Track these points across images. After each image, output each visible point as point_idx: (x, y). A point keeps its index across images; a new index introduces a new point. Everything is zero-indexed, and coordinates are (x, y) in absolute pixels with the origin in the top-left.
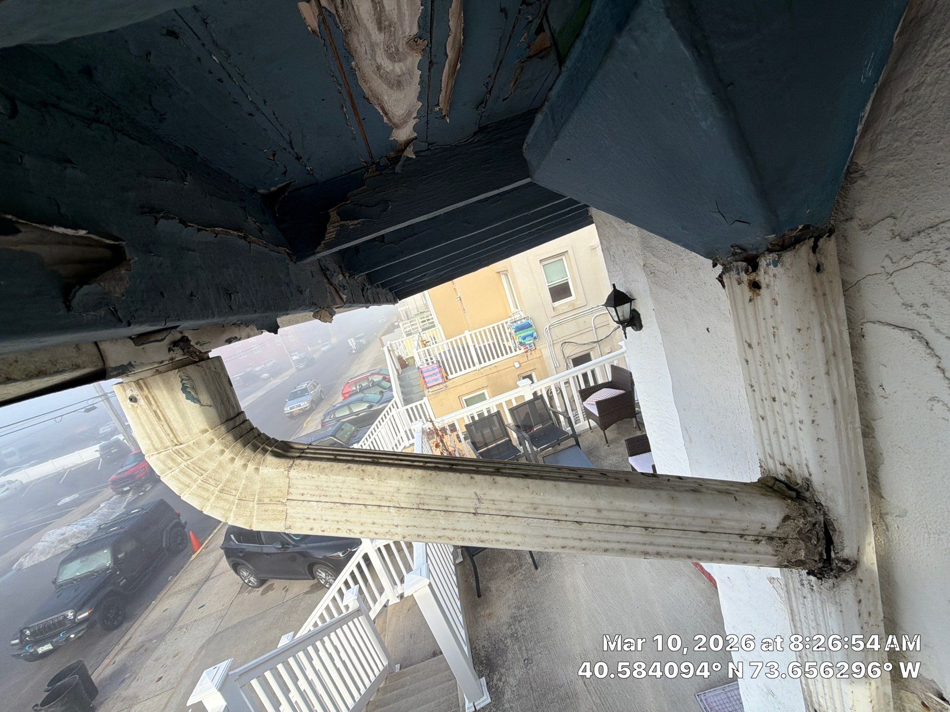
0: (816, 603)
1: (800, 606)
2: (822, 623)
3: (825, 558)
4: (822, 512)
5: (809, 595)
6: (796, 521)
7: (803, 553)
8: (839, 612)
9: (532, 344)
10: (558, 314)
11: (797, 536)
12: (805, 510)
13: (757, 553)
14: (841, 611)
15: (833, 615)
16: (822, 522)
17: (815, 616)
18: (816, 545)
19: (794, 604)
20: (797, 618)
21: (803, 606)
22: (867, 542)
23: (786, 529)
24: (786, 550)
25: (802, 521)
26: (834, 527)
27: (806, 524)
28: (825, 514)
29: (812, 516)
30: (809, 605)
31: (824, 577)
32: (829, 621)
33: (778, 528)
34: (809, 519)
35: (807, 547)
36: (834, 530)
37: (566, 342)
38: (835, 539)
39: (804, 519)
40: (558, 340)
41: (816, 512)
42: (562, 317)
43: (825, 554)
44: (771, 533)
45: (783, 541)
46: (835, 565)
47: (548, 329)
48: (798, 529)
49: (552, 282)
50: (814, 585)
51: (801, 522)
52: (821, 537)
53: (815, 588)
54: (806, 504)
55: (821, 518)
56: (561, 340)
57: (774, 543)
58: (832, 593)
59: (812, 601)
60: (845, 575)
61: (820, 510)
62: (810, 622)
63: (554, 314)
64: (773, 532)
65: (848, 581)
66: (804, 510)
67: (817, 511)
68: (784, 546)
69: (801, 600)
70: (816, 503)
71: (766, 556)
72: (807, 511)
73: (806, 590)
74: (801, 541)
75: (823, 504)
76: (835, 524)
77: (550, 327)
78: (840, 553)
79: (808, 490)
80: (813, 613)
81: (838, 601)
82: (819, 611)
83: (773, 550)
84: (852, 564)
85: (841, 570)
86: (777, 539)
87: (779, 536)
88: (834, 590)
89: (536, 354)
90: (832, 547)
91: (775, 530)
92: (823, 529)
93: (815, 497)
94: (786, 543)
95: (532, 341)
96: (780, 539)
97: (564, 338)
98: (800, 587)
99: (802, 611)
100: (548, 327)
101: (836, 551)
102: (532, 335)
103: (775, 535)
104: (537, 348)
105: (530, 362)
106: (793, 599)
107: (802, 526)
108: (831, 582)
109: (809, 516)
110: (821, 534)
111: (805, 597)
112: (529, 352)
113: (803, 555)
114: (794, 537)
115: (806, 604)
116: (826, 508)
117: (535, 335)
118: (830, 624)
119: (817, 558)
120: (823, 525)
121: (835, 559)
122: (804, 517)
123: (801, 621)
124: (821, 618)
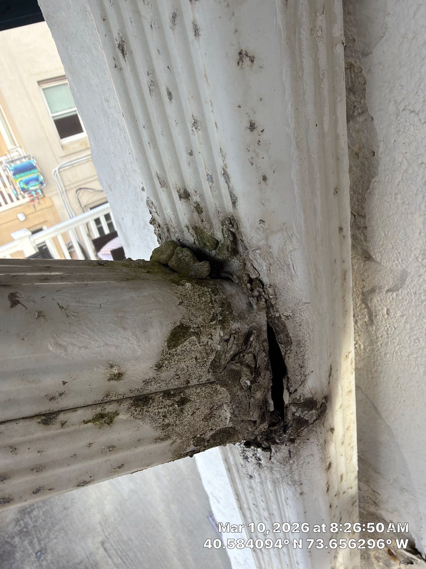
0: (266, 484)
1: (248, 490)
2: (276, 513)
3: (272, 409)
4: (263, 302)
5: (256, 475)
6: (204, 339)
7: (226, 413)
8: (298, 495)
9: (39, 191)
10: (68, 153)
11: (210, 377)
12: (226, 305)
13: (112, 448)
14: (301, 494)
15: (290, 502)
16: (265, 328)
17: (267, 504)
18: (250, 388)
19: (240, 487)
20: (245, 506)
21: (250, 490)
22: (344, 352)
23: (183, 365)
24: (187, 417)
25: (218, 333)
26: (287, 336)
27: (227, 341)
28: (269, 306)
29: (241, 317)
30: (258, 488)
31: (275, 443)
32: (285, 508)
33: (159, 367)
34: (235, 326)
35: (233, 396)
36: (289, 343)
37: (81, 189)
38: (290, 362)
39: (223, 328)
40: (72, 186)
41: (250, 305)
42: (74, 158)
43: (271, 402)
44: (140, 385)
45: (177, 399)
46: (290, 417)
47: (57, 172)
48: (212, 357)
49: (57, 112)
50: (261, 457)
51: (217, 338)
52: (262, 367)
53: (262, 462)
54: (229, 289)
55: (262, 319)
56: (75, 185)
57: (153, 409)
58: (289, 468)
59: (262, 483)
60: (308, 431)
61: (259, 298)
62: (262, 511)
63: (63, 153)
64: (146, 382)
65: (311, 440)
66: (222, 305)
67: (254, 301)
68: (182, 411)
69: (246, 481)
70: (251, 281)
71: (140, 449)
72: (229, 306)
73: (251, 467)
74: (218, 387)
75: (265, 280)
76: (288, 327)
77: (59, 169)
78: (299, 391)
79: (235, 252)
80: (263, 499)
81: (296, 478)
82: (272, 496)
83: (157, 428)
84: (318, 406)
85: (301, 423)
86: (159, 398)
87: (164, 388)
88: (291, 462)
89: (45, 204)
90: (285, 382)
91: (152, 374)
92: (266, 344)
93: (249, 265)
94: (183, 402)
95: (37, 187)
96: (167, 394)
97: (79, 183)
98: (242, 461)
99: (250, 496)
100: (57, 169)
101: (292, 389)
102: (37, 179)
103: (153, 388)
104: (46, 195)
105: (39, 213)
106: (238, 481)
107: (219, 348)
108: (284, 449)
109: (234, 319)
110: (263, 358)
111: (251, 477)
112: (36, 201)
113: (229, 415)
114: (204, 380)
115: (254, 485)
116: (270, 291)
117: (41, 178)
118: (287, 514)
119: (255, 416)
120: (265, 336)
121: (290, 404)
122: (223, 323)
123: (250, 509)
124: (275, 507)
